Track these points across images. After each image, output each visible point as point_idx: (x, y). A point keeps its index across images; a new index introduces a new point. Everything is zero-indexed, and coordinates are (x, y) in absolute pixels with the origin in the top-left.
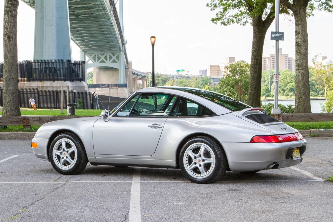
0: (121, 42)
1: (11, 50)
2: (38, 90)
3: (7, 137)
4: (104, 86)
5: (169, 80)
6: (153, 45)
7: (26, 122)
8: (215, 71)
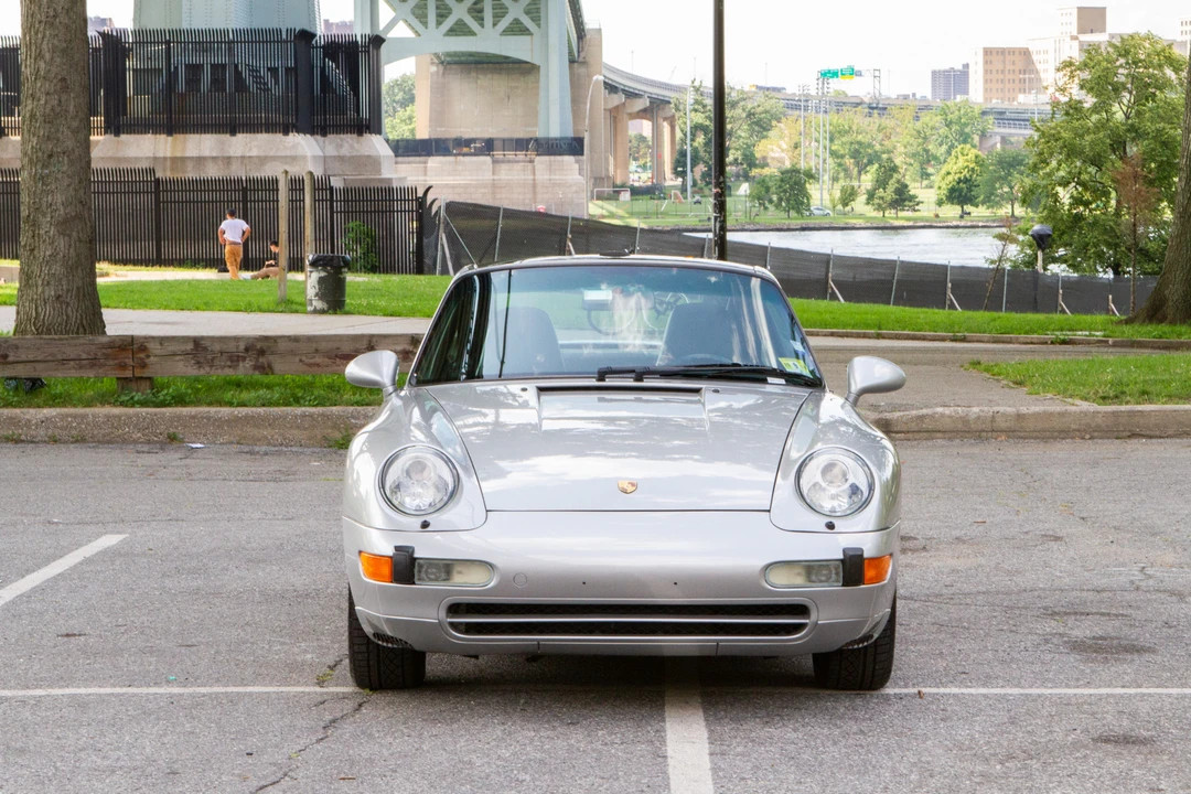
1: (55, 17)
2: (159, 174)
3: (42, 432)
4: (465, 150)
5: (784, 119)
7: (132, 363)
8: (1008, 76)
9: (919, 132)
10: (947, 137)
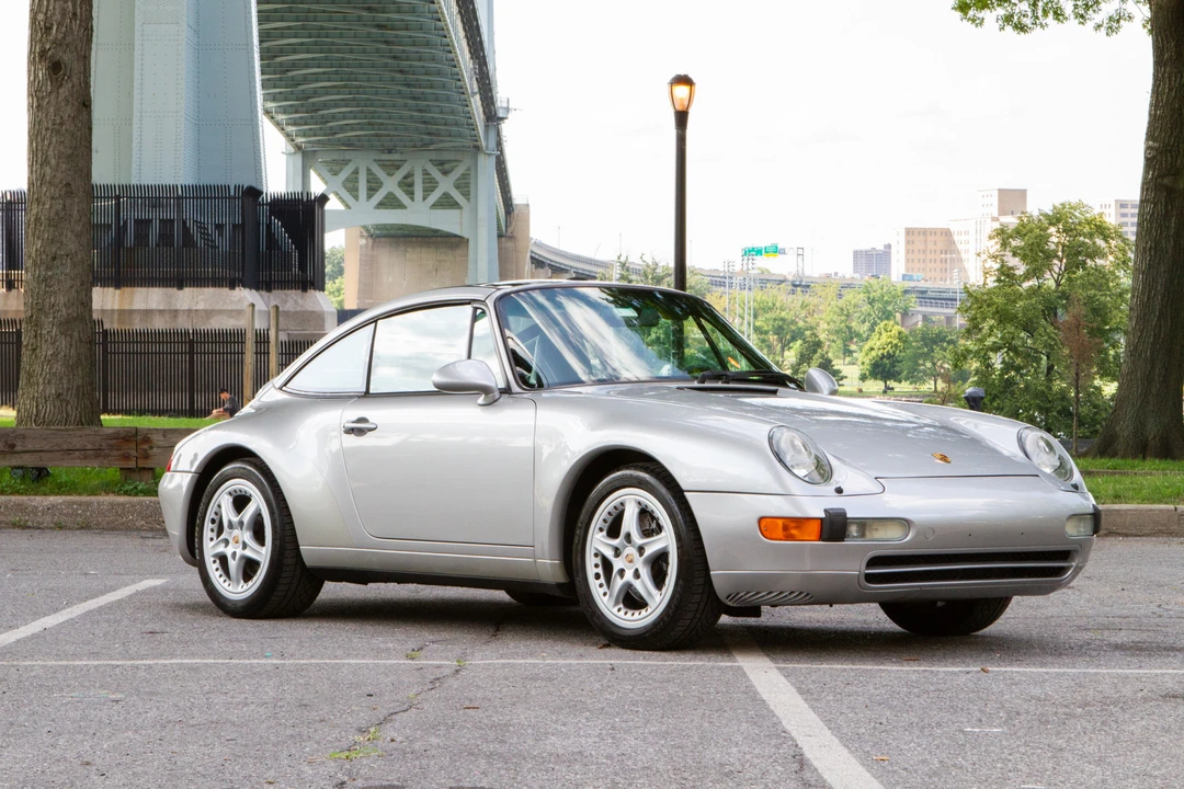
0: (481, 110)
1: (61, 124)
2: (107, 326)
3: (48, 518)
6: (682, 118)
7: (135, 454)
8: (929, 256)
9: (842, 310)
10: (869, 315)
